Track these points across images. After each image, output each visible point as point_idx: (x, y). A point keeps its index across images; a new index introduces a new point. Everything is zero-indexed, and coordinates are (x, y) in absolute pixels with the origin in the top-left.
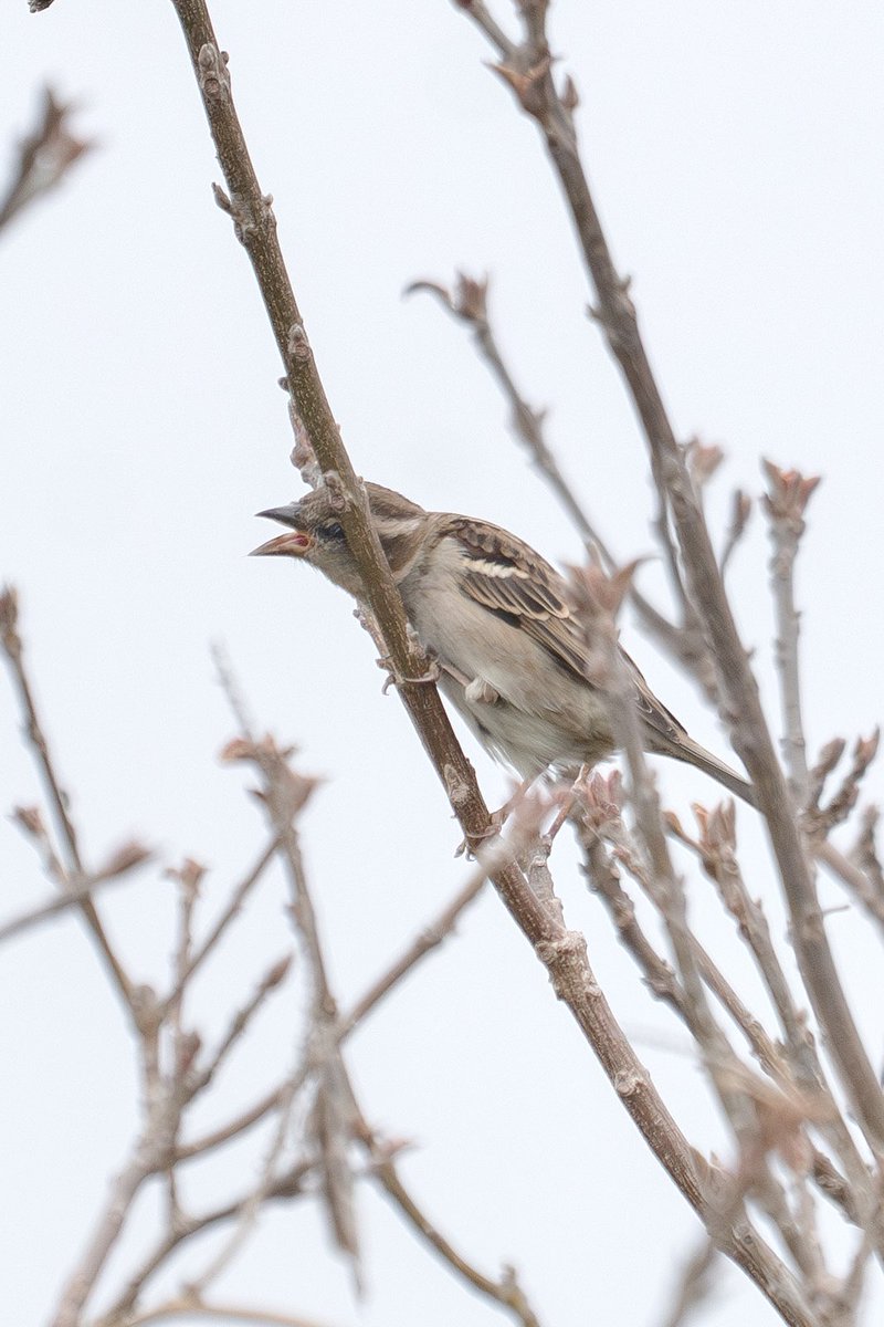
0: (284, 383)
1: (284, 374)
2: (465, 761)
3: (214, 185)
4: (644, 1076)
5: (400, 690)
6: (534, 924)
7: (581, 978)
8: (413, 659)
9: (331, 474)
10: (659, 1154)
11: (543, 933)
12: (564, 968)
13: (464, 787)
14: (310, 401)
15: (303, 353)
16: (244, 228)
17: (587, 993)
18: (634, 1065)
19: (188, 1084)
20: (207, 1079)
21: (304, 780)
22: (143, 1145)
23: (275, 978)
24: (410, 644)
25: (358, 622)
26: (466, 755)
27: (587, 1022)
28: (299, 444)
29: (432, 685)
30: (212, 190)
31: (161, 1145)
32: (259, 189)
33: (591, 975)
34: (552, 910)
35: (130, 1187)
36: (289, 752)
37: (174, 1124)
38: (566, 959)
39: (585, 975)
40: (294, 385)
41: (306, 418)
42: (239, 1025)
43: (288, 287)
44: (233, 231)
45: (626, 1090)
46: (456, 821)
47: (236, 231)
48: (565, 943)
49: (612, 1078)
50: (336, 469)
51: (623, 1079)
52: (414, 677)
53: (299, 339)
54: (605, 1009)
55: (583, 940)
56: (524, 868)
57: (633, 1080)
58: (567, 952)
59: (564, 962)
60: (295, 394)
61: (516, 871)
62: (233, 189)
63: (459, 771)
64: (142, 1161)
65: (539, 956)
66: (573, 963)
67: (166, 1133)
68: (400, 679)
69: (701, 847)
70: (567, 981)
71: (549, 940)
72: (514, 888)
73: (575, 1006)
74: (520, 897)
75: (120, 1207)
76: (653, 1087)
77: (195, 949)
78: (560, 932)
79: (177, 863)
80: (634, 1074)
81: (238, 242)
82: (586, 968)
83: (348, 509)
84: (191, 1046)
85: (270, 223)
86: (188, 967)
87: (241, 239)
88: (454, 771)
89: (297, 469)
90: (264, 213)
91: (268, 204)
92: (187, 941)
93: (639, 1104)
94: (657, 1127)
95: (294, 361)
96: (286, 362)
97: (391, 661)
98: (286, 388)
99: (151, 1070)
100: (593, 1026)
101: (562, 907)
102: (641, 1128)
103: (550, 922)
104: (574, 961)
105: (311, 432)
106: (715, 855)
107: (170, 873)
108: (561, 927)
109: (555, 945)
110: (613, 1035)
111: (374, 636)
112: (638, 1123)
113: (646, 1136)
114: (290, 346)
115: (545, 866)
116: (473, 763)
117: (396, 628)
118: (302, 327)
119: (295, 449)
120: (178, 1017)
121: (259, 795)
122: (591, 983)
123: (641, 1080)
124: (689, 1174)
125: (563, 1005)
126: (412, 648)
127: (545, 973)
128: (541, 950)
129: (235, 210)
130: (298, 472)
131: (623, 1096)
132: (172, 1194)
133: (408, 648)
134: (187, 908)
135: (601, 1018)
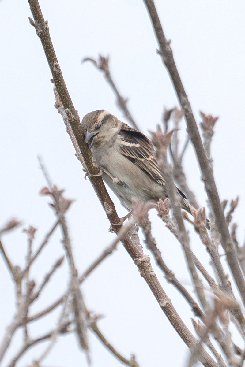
0: (52, 81)
1: (52, 78)
2: (111, 201)
3: (29, 17)
4: (169, 301)
5: (90, 179)
6: (133, 253)
7: (148, 270)
8: (94, 169)
9: (67, 109)
10: (174, 326)
11: (136, 256)
12: (143, 267)
13: (111, 209)
14: (61, 86)
15: (58, 71)
16: (39, 31)
17: (150, 275)
18: (166, 297)
19: (31, 298)
20: (37, 296)
21: (68, 201)
22: (16, 317)
23: (59, 264)
24: (93, 163)
25: (76, 157)
26: (111, 199)
27: (151, 284)
28: (57, 101)
29: (100, 177)
30: (28, 19)
31: (23, 317)
32: (43, 19)
33: (152, 269)
34: (139, 249)
35: (12, 330)
36: (62, 192)
37: (26, 310)
38: (144, 264)
39: (150, 269)
40: (55, 81)
41: (59, 92)
42: (47, 278)
43: (53, 50)
44: (36, 33)
45: (163, 305)
46: (108, 220)
47: (37, 32)
48: (143, 259)
49: (159, 301)
50: (69, 108)
51: (162, 302)
52: (95, 174)
53: (57, 66)
54: (156, 280)
55: (149, 258)
56: (130, 235)
57: (165, 302)
58: (144, 262)
59: (143, 265)
60: (55, 85)
61: (128, 236)
62: (35, 19)
63: (109, 204)
64: (16, 322)
65: (135, 263)
66: (146, 265)
67: (24, 313)
68: (90, 175)
69: (194, 223)
70: (144, 271)
71: (138, 258)
72: (127, 241)
73: (147, 279)
74: (129, 244)
75: (9, 337)
76: (172, 304)
77: (33, 255)
78: (142, 255)
79: (27, 227)
80: (166, 300)
81: (37, 35)
82: (150, 267)
83: (73, 121)
84: (32, 285)
85: (47, 30)
86: (31, 260)
87: (38, 35)
88: (107, 204)
89: (56, 109)
90: (45, 26)
91: (47, 23)
92: (30, 252)
93: (168, 310)
94: (173, 317)
95: (55, 73)
96: (53, 75)
97: (87, 169)
98: (53, 82)
99: (19, 293)
100: (153, 285)
101: (142, 248)
102: (168, 317)
103: (138, 252)
104: (146, 264)
105: (61, 96)
106: (199, 225)
107: (25, 231)
108: (142, 253)
109: (140, 259)
110: (159, 288)
111: (82, 162)
112: (167, 316)
113: (170, 320)
114: (54, 69)
115: (137, 235)
116: (114, 202)
117: (88, 158)
118: (58, 63)
119: (56, 103)
120: (28, 276)
121: (52, 205)
122: (152, 271)
123: (168, 302)
124: (183, 332)
125: (143, 278)
126: (94, 165)
127: (137, 268)
128: (136, 261)
129: (36, 26)
130: (56, 110)
131: (162, 307)
132: (26, 332)
133: (92, 165)
134: (30, 241)
135: (155, 283)
